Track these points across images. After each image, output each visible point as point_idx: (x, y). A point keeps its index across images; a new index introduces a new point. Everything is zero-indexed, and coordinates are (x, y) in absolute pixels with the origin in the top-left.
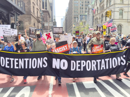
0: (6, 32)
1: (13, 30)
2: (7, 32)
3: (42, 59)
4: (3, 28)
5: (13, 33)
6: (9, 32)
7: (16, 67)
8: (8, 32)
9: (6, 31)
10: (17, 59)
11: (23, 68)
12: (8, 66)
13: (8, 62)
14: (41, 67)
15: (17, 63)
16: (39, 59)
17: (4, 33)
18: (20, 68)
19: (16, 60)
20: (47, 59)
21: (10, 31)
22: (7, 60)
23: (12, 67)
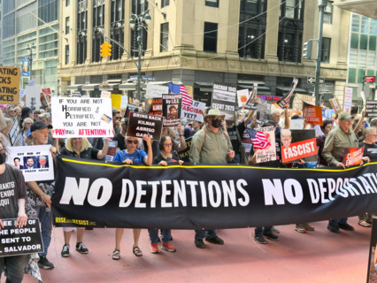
0: (71, 113)
1: (96, 102)
2: (77, 113)
3: (232, 182)
4: (61, 101)
5: (97, 112)
6: (84, 109)
7: (164, 204)
8: (79, 109)
9: (75, 109)
10: (169, 182)
11: (184, 204)
12: (141, 202)
13: (144, 193)
14: (234, 204)
15: (169, 193)
16: (224, 183)
17: (67, 115)
18: (176, 205)
19: (165, 183)
20: (245, 184)
21: (85, 105)
22: (139, 188)
23: (153, 205)
